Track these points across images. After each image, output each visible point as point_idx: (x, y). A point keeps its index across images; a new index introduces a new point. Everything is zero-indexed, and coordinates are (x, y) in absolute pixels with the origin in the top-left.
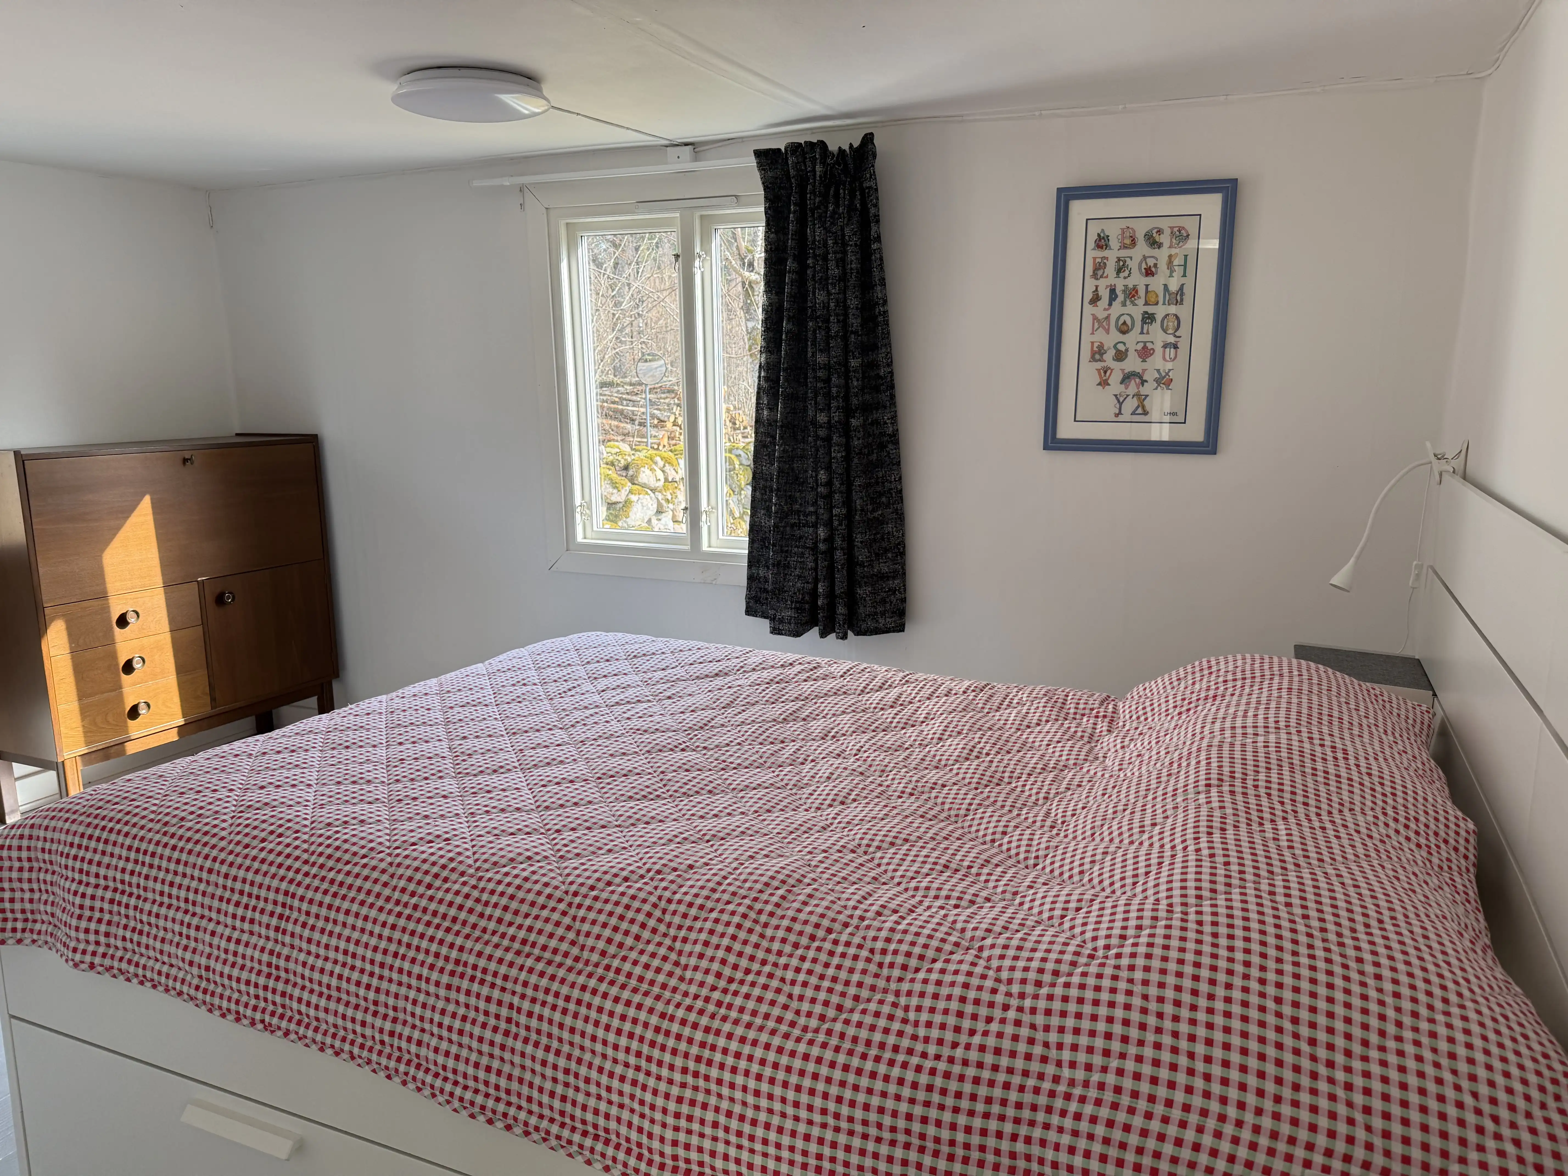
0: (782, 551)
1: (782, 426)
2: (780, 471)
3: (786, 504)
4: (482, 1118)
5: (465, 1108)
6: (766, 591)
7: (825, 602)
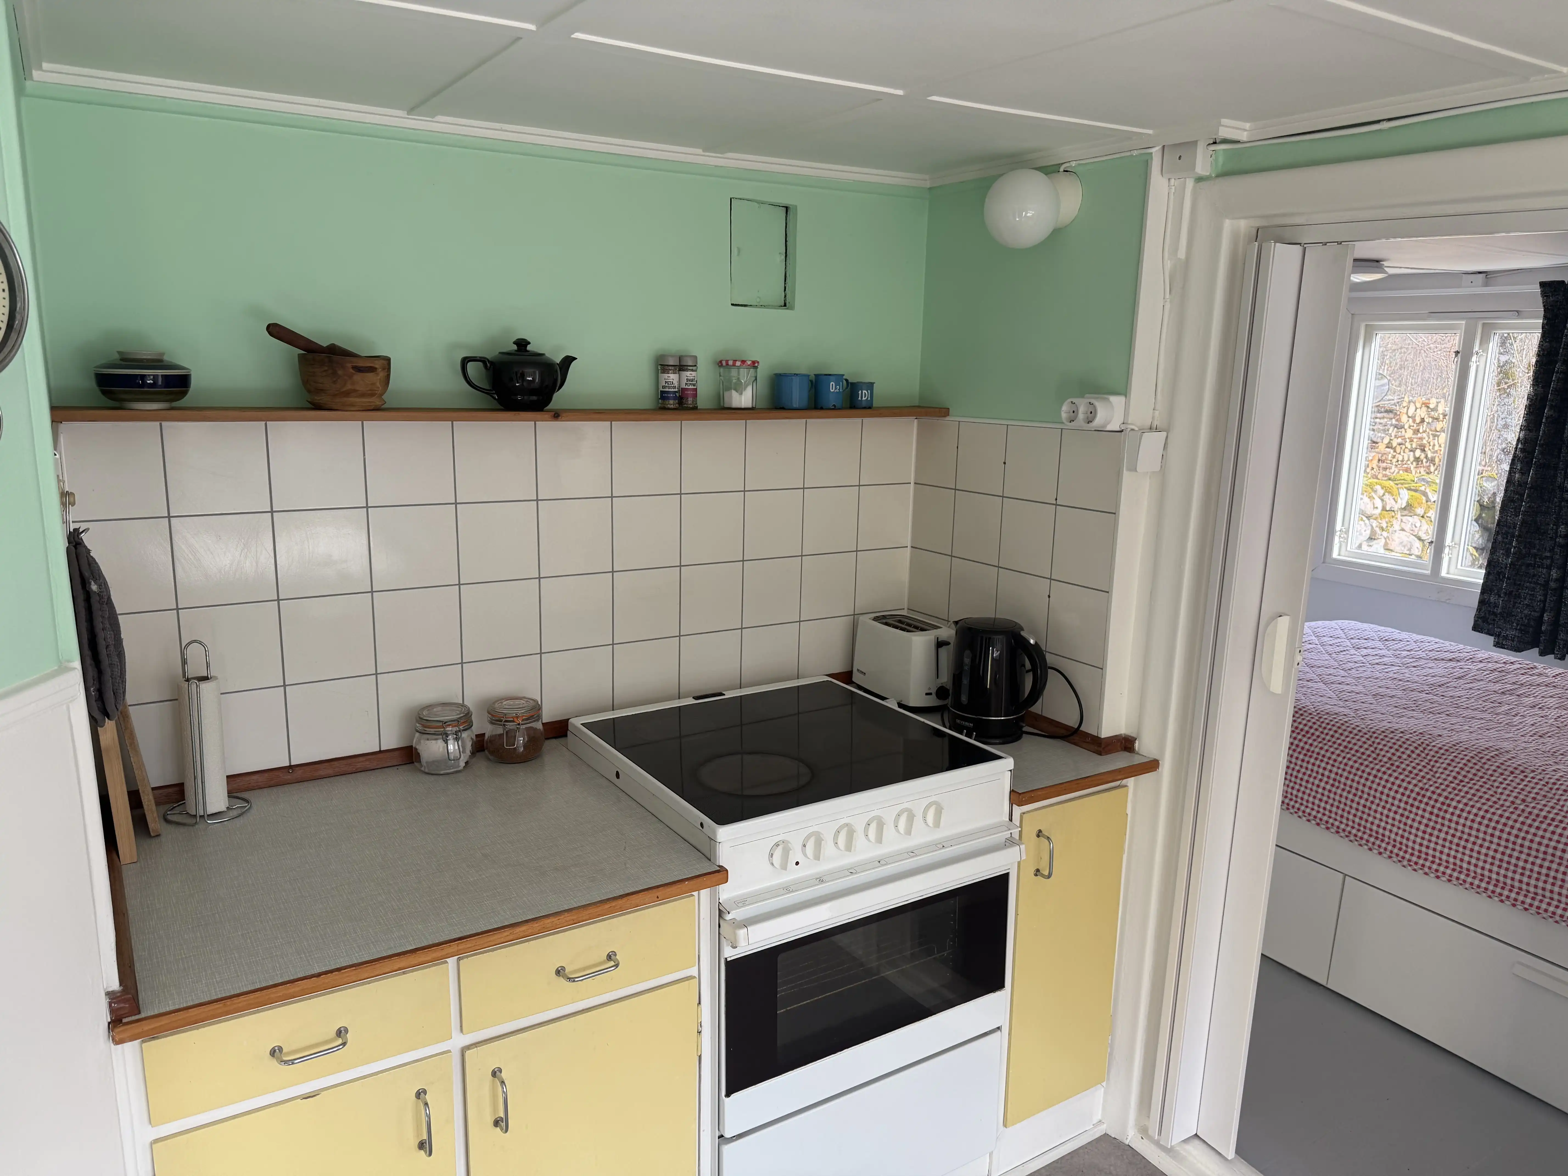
0: (1515, 584)
1: (1530, 488)
2: (1524, 522)
3: (1525, 547)
4: (1313, 822)
5: (1305, 816)
6: (1495, 614)
7: (1549, 628)
